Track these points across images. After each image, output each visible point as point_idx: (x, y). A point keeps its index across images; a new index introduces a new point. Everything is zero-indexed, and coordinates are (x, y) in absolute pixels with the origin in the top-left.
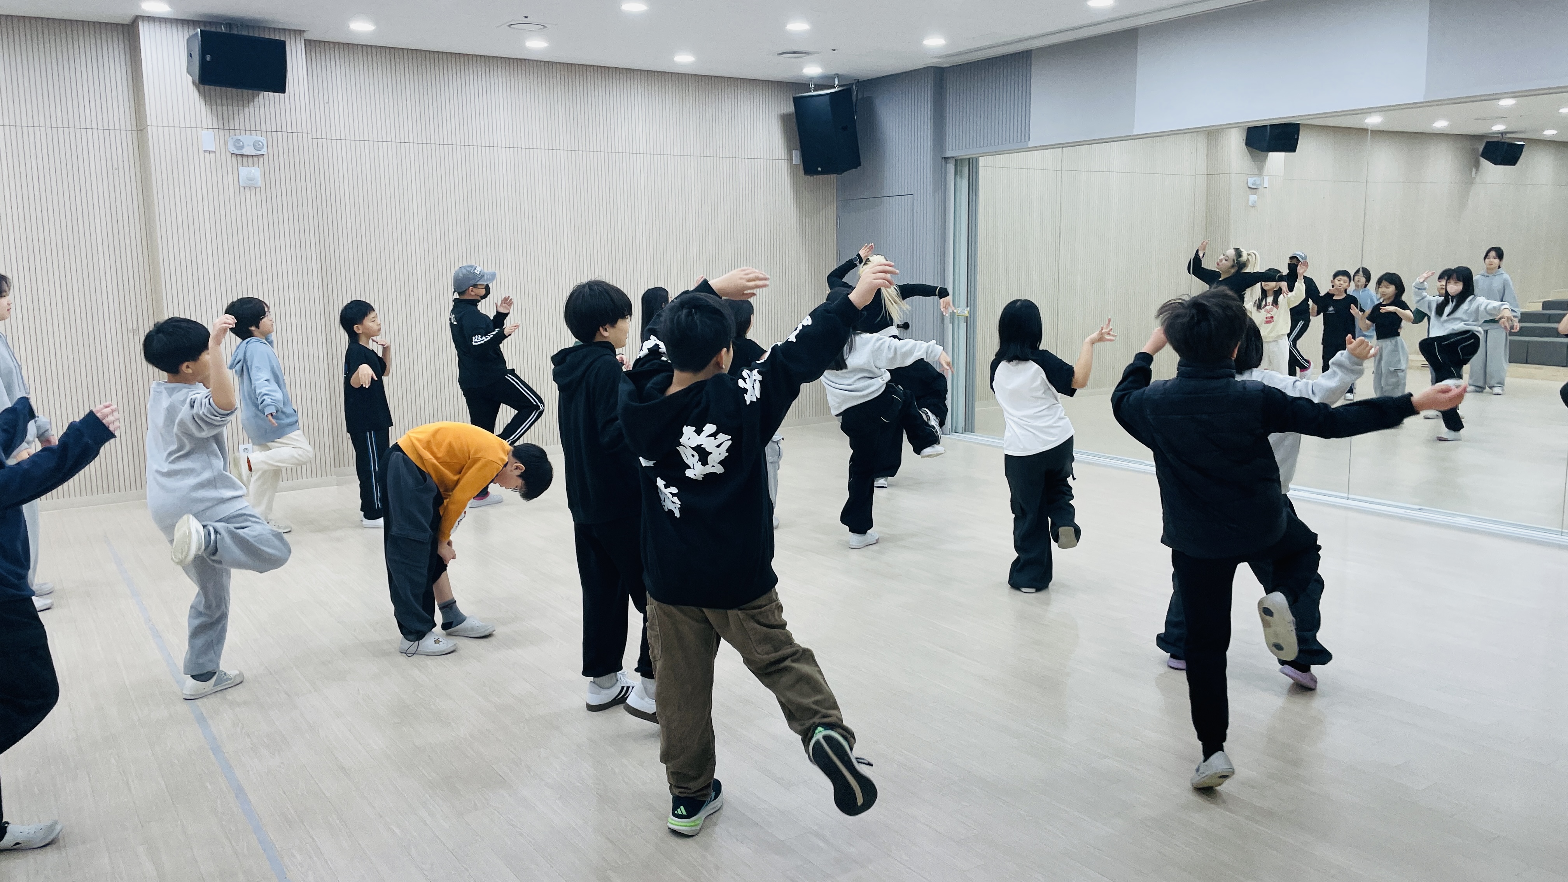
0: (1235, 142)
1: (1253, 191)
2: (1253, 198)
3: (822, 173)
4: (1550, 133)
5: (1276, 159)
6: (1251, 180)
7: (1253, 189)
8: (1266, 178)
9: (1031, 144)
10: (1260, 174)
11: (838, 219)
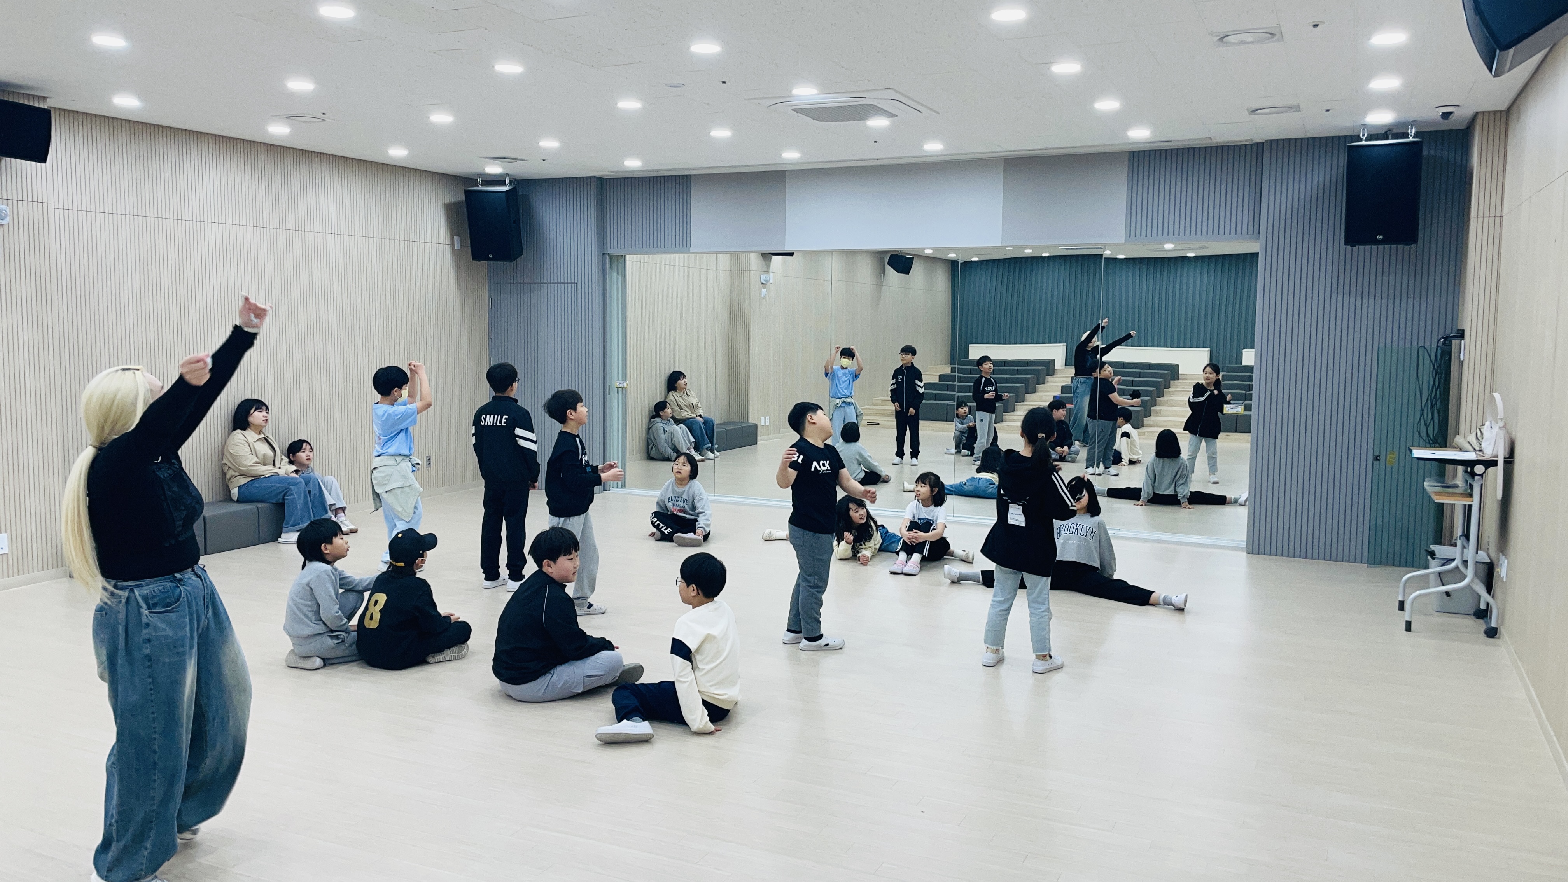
1: (764, 285)
2: (764, 291)
3: (493, 259)
5: (777, 259)
6: (763, 277)
8: (771, 274)
9: (692, 250)
10: (768, 272)
11: (490, 297)
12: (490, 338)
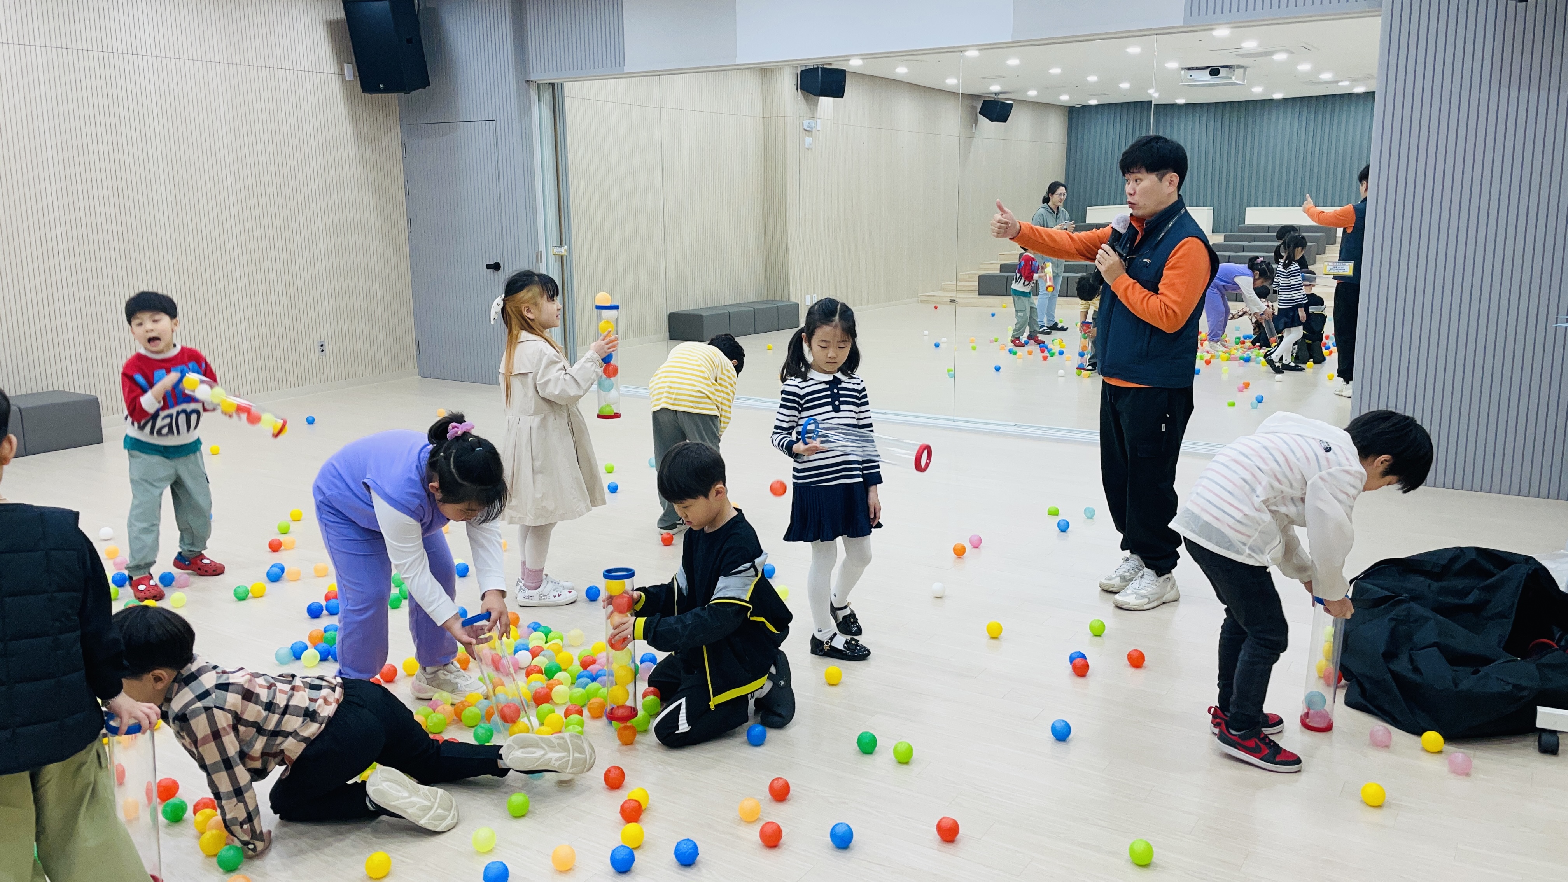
0: (787, 83)
1: (808, 133)
2: (808, 140)
3: (386, 90)
4: (1032, 94)
5: (826, 102)
6: (806, 123)
7: (809, 132)
8: (819, 121)
9: (627, 70)
10: (813, 118)
11: (404, 145)
12: (407, 193)
